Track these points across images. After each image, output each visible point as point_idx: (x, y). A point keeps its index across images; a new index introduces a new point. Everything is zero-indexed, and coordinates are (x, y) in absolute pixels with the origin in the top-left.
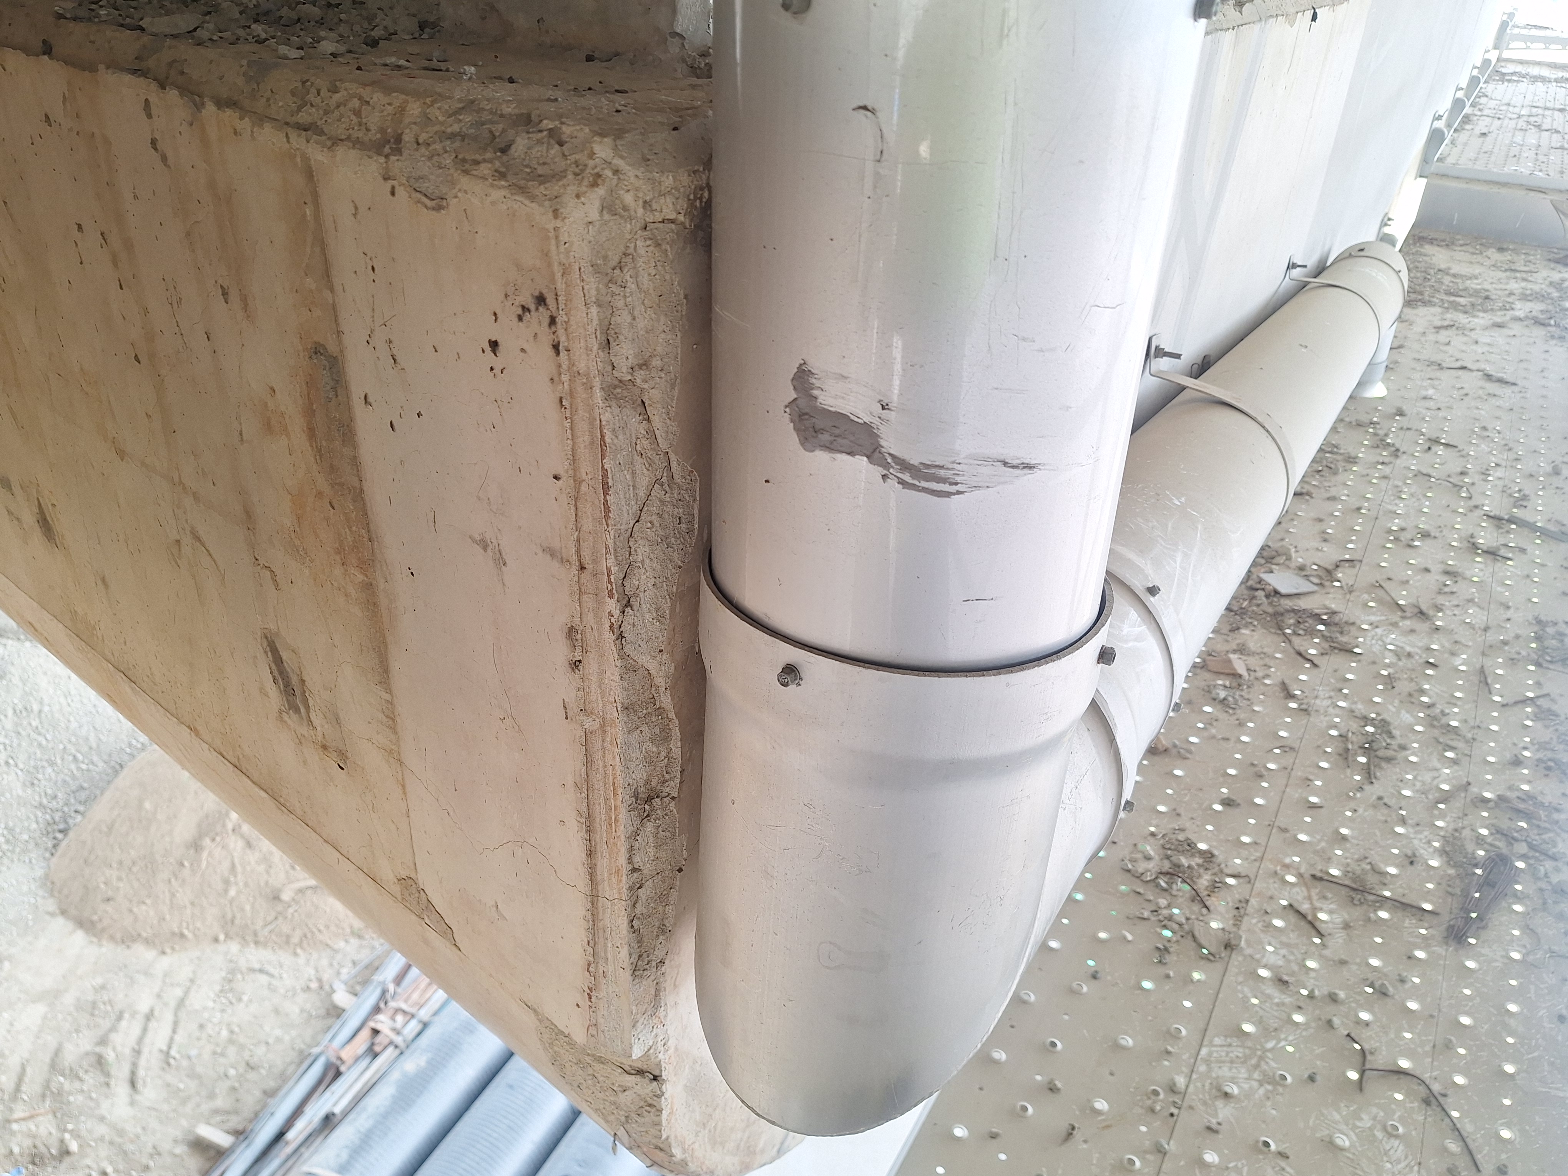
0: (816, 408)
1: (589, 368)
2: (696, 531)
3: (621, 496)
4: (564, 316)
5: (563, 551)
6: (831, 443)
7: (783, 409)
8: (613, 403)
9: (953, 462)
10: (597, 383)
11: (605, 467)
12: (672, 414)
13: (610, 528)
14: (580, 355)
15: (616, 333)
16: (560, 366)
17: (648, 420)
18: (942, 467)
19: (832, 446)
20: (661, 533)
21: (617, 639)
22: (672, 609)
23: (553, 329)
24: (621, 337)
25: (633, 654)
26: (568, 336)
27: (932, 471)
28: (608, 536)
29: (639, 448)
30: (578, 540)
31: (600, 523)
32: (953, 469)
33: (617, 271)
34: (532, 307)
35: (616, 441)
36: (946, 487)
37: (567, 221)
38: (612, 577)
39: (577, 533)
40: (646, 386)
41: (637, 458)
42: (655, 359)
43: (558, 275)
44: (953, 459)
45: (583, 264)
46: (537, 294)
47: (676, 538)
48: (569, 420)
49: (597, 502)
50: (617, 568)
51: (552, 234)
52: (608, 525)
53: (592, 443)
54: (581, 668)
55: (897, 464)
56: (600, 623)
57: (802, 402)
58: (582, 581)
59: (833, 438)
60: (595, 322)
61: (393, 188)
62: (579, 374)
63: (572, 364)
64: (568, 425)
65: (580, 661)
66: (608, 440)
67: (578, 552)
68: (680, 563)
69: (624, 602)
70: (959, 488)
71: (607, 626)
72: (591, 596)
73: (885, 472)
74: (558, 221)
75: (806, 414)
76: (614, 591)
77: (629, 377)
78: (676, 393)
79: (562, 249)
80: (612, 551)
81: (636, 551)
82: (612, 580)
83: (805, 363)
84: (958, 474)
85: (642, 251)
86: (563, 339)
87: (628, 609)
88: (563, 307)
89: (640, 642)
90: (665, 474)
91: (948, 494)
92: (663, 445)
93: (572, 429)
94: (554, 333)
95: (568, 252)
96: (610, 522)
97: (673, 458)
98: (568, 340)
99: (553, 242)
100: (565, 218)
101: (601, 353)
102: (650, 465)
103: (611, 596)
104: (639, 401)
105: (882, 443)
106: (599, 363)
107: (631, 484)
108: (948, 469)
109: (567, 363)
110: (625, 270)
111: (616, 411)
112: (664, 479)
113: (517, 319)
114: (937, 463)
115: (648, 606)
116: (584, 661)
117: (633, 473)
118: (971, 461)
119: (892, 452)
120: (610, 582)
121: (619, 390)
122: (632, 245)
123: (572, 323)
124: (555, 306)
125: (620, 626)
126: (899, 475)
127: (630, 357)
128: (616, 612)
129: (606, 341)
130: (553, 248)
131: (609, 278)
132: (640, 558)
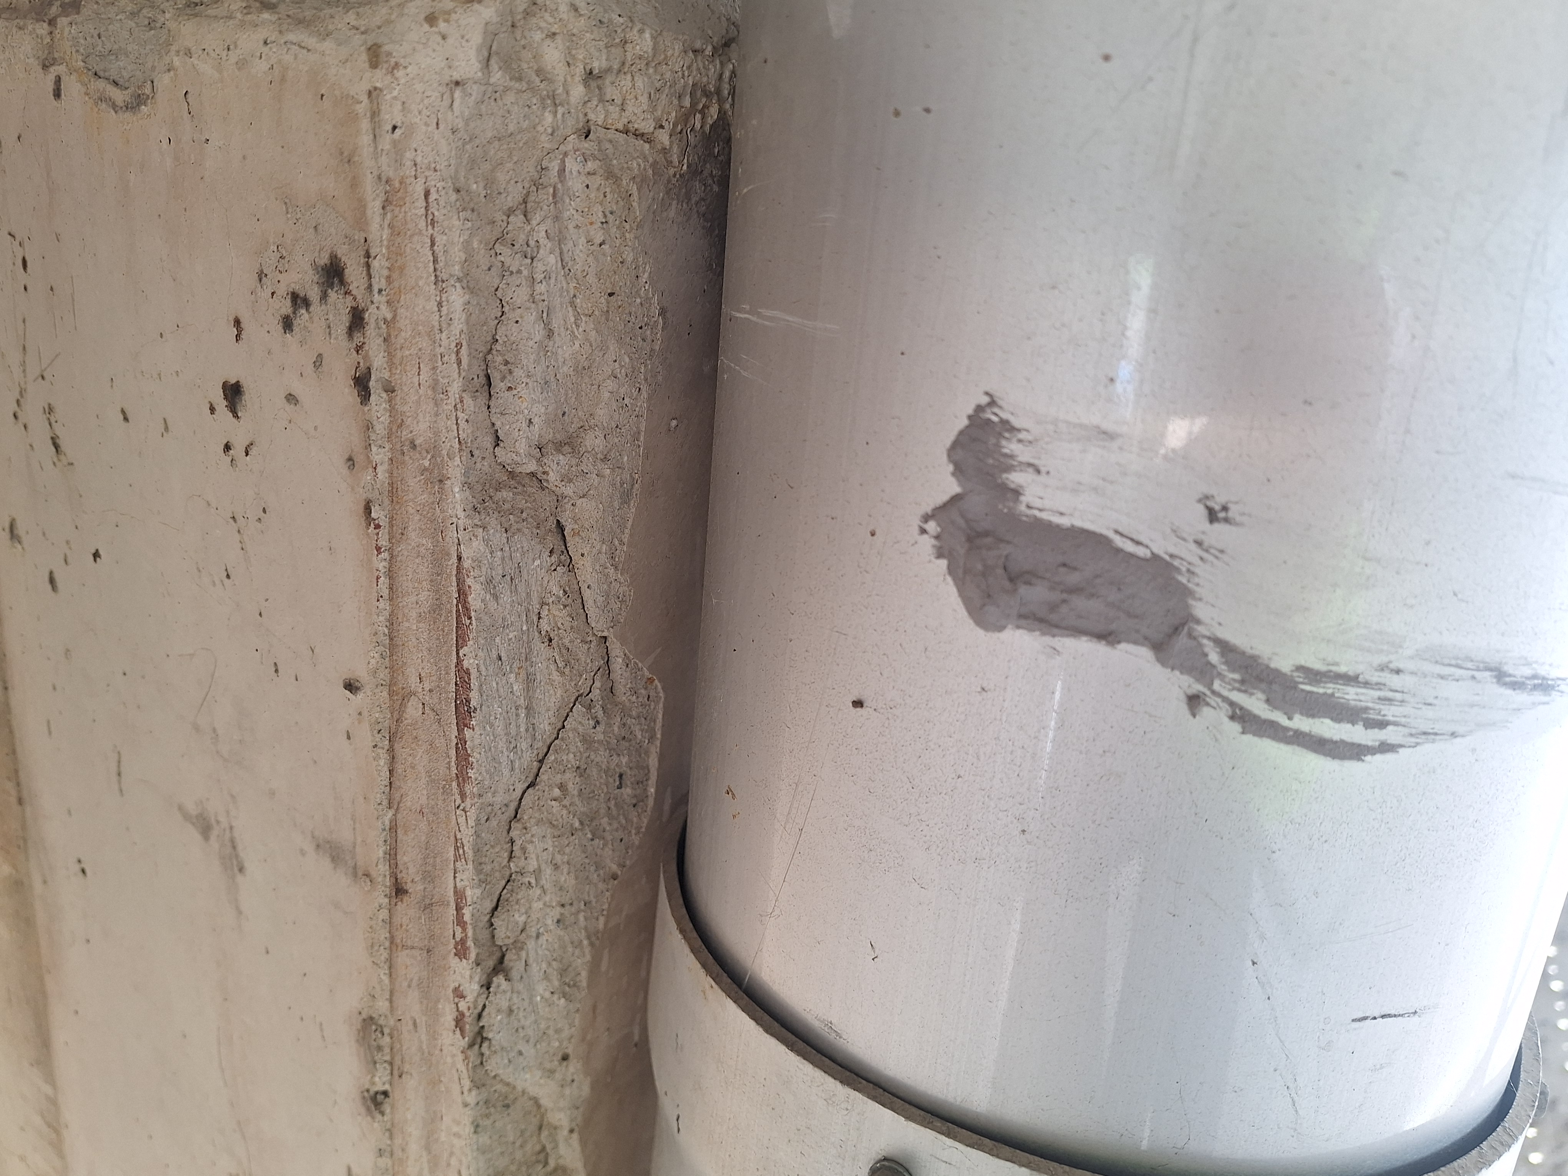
0: (1013, 518)
1: (437, 434)
2: (651, 802)
3: (500, 730)
4: (383, 307)
5: (358, 849)
6: (1053, 607)
7: (916, 522)
8: (493, 522)
9: (1382, 668)
10: (455, 469)
11: (466, 664)
12: (620, 556)
13: (468, 801)
14: (418, 402)
15: (507, 363)
16: (369, 427)
17: (570, 567)
18: (1351, 680)
19: (1054, 617)
20: (581, 808)
21: (471, 1045)
22: (594, 967)
23: (358, 338)
24: (518, 373)
25: (506, 1074)
26: (390, 355)
27: (1329, 688)
28: (462, 820)
29: (545, 626)
30: (393, 828)
31: (446, 791)
32: (1379, 686)
33: (517, 220)
34: (314, 294)
35: (493, 605)
36: (1356, 734)
37: (400, 73)
38: (467, 913)
39: (390, 813)
40: (569, 490)
41: (540, 647)
42: (590, 435)
43: (374, 206)
44: (1384, 659)
45: (434, 181)
46: (324, 260)
47: (611, 817)
48: (385, 555)
49: (440, 743)
50: (478, 892)
51: (363, 108)
52: (463, 795)
53: (437, 608)
54: (387, 1108)
55: (1233, 669)
56: (432, 1013)
57: (977, 505)
58: (397, 920)
59: (1056, 596)
60: (458, 325)
61: (58, 80)
62: (414, 446)
63: (397, 423)
64: (382, 566)
65: (385, 1094)
66: (474, 601)
67: (392, 855)
68: (614, 868)
69: (491, 963)
70: (1390, 735)
71: (449, 1019)
72: (416, 953)
73: (1198, 688)
74: (379, 73)
75: (986, 534)
76: (470, 943)
77: (532, 467)
78: (631, 512)
79: (386, 141)
80: (470, 853)
81: (524, 850)
82: (467, 918)
83: (993, 403)
84: (1390, 700)
85: (576, 184)
86: (378, 361)
87: (499, 980)
88: (383, 284)
89: (522, 1046)
90: (598, 684)
91: (1356, 752)
92: (599, 623)
93: (391, 574)
94: (358, 349)
95: (398, 149)
96: (468, 788)
97: (616, 650)
98: (391, 364)
99: (365, 125)
100: (397, 65)
101: (468, 401)
102: (567, 663)
103: (461, 952)
104: (551, 524)
105: (1200, 610)
106: (462, 423)
107: (522, 702)
108: (1367, 684)
109: (385, 419)
110: (536, 219)
111: (498, 538)
112: (596, 693)
113: (280, 328)
114: (1343, 669)
115: (544, 966)
116: (396, 1095)
117: (530, 681)
118: (1428, 667)
119: (1223, 634)
120: (460, 921)
121: (505, 494)
122: (555, 166)
123: (402, 323)
124: (363, 282)
125: (480, 1016)
126: (1236, 697)
127: (535, 420)
128: (472, 989)
129: (483, 380)
130: (366, 139)
131: (497, 233)
132: (533, 864)
